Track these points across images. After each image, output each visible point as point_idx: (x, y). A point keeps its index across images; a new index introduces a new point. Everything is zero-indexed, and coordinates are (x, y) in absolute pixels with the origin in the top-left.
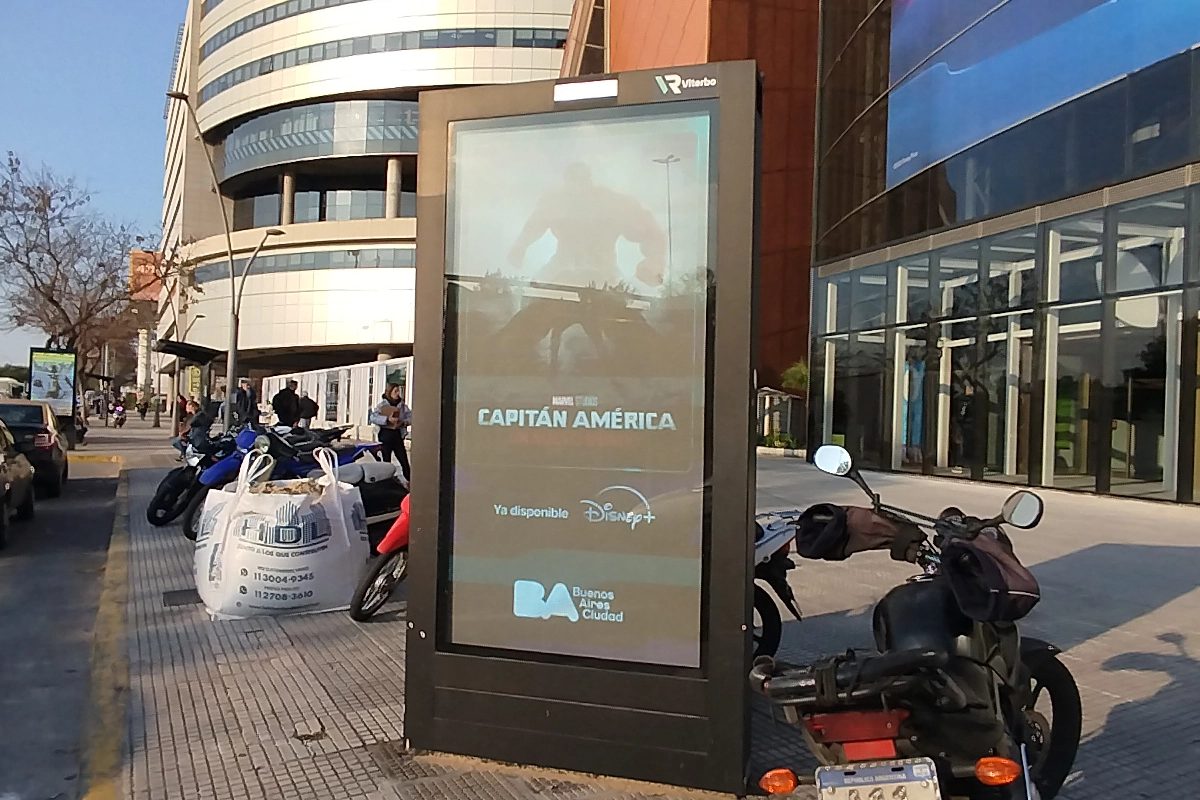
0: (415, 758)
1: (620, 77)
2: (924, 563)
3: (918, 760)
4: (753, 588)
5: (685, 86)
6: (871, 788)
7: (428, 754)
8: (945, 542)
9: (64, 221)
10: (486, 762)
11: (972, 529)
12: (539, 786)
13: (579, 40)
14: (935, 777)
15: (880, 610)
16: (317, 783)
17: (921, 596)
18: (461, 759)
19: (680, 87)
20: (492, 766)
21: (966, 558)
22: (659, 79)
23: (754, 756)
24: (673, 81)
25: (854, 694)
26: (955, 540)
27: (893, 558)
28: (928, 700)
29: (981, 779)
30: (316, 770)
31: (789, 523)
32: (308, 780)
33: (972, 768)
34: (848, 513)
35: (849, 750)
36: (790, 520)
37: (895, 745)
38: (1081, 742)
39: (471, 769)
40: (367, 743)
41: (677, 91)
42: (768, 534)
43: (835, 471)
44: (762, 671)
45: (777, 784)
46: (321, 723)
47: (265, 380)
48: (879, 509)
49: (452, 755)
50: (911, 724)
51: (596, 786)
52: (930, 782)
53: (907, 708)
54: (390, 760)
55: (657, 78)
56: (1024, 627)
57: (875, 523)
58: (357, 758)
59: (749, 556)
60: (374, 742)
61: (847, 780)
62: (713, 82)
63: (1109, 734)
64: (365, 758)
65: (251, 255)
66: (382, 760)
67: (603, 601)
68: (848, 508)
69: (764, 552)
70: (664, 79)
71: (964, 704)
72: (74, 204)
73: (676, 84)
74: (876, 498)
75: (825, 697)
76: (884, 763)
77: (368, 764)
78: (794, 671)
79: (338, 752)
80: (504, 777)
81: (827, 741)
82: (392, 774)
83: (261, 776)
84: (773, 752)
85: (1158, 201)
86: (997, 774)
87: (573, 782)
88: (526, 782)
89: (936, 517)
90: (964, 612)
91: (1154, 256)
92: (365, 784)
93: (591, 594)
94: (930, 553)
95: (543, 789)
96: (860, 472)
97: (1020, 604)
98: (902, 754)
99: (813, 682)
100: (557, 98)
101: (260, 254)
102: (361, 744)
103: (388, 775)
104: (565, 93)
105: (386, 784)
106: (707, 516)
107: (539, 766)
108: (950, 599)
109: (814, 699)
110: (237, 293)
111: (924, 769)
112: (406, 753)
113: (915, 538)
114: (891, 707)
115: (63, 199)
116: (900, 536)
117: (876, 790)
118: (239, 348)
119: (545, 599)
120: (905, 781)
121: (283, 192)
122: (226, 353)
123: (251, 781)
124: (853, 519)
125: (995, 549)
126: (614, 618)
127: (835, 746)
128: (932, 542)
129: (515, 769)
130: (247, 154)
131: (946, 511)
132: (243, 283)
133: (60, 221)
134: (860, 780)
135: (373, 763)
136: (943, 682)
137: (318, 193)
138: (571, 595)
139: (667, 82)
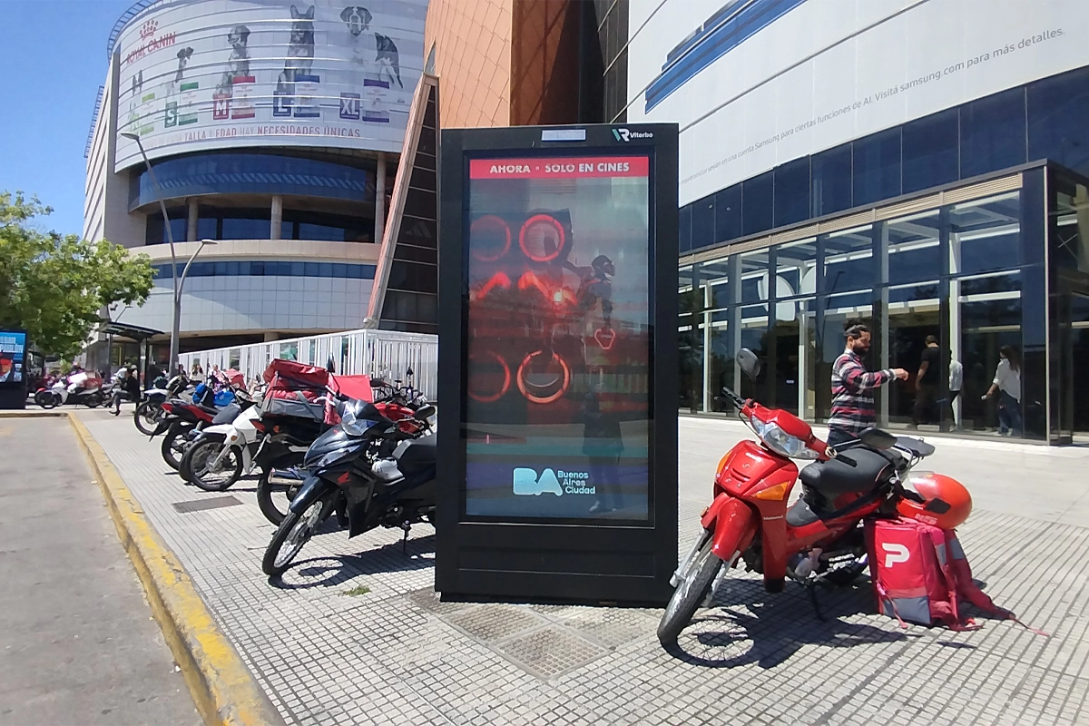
5: (632, 137)
16: (380, 621)
22: (614, 131)
30: (374, 613)
32: (372, 620)
40: (401, 592)
58: (399, 602)
64: (406, 602)
66: (419, 602)
70: (618, 132)
73: (624, 135)
77: (410, 606)
79: (383, 599)
82: (433, 610)
83: (334, 621)
92: (417, 618)
93: (571, 475)
100: (543, 139)
102: (396, 594)
104: (548, 136)
121: (188, 217)
123: (328, 625)
137: (215, 221)
138: (557, 476)
139: (620, 134)
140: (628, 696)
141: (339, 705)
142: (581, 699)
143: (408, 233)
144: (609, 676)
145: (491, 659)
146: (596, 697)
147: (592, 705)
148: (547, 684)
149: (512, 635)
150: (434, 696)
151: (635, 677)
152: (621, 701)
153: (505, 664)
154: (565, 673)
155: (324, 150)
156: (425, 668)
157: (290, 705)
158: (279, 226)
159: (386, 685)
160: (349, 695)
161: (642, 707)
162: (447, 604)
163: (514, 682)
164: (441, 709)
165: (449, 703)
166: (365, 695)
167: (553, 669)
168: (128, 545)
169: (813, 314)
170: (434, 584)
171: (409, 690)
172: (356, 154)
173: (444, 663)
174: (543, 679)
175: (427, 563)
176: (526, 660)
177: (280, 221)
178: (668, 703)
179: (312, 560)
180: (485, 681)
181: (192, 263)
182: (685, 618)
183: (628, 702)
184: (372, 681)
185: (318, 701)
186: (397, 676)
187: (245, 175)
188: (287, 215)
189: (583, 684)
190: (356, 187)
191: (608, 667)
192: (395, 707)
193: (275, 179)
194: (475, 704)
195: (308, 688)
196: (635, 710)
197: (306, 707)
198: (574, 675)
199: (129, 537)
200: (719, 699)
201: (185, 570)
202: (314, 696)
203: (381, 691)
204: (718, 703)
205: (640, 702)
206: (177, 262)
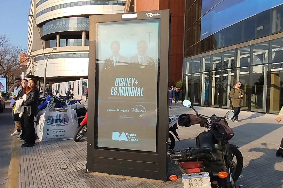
0: (89, 173)
1: (137, 13)
2: (208, 127)
3: (205, 172)
4: (168, 134)
5: (153, 15)
6: (194, 179)
7: (92, 172)
8: (212, 123)
9: (3, 46)
10: (106, 174)
11: (219, 119)
12: (118, 179)
13: (128, 3)
14: (209, 176)
15: (197, 138)
16: (66, 179)
17: (207, 135)
18: (100, 173)
19: (152, 16)
20: (107, 175)
21: (217, 126)
22: (147, 14)
23: (168, 172)
24: (150, 14)
25: (190, 158)
26: (215, 122)
27: (200, 126)
28: (208, 159)
29: (219, 177)
30: (65, 177)
31: (177, 118)
32: (64, 179)
33: (217, 174)
34: (190, 116)
35: (189, 170)
36: (177, 117)
37: (200, 169)
38: (243, 168)
39: (102, 176)
40: (78, 170)
41: (151, 16)
42: (172, 121)
43: (187, 106)
44: (170, 153)
45: (173, 178)
46: (67, 166)
47: (53, 84)
48: (197, 115)
49: (98, 173)
50: (204, 164)
51: (132, 179)
52: (208, 177)
53: (203, 161)
54: (83, 174)
55: (146, 13)
56: (230, 142)
57: (196, 118)
58: (75, 174)
59: (167, 126)
60: (80, 170)
61: (189, 177)
62: (159, 15)
63: (249, 166)
64: (77, 174)
65: (49, 54)
66: (81, 174)
67: (134, 136)
68: (190, 115)
69: (171, 125)
70: (148, 14)
71: (216, 160)
72: (6, 41)
73: (151, 15)
74: (197, 112)
75: (184, 158)
76: (197, 173)
77: (78, 175)
78: (177, 153)
79: (71, 172)
80: (110, 177)
81: (184, 168)
82: (84, 177)
83: (52, 178)
84: (173, 171)
85: (263, 44)
86: (223, 175)
87: (126, 178)
88: (115, 179)
89: (210, 117)
90: (217, 139)
91: (261, 56)
92: (77, 179)
93: (130, 135)
94: (209, 125)
95: (119, 180)
96: (193, 106)
97: (229, 137)
98: (201, 171)
99: (181, 155)
100: (122, 18)
101: (51, 54)
102: (76, 170)
103: (83, 177)
104: (124, 17)
105: (82, 180)
106: (158, 117)
107: (118, 175)
108: (213, 136)
109: (181, 159)
110: (46, 63)
111: (206, 175)
112: (87, 172)
113: (206, 122)
114: (199, 160)
115: (3, 40)
116: (202, 121)
117: (195, 180)
118: (46, 77)
119: (120, 136)
120: (202, 177)
121: (57, 39)
122: (43, 78)
123: (50, 179)
124: (191, 117)
125: (224, 124)
126: (136, 140)
127: (186, 170)
128: (209, 122)
129: (113, 176)
130: (48, 30)
131: (213, 115)
132: (47, 61)
133: (2, 46)
134: (192, 177)
135: (79, 175)
136: (211, 155)
138: (126, 135)
177: (85, 39)
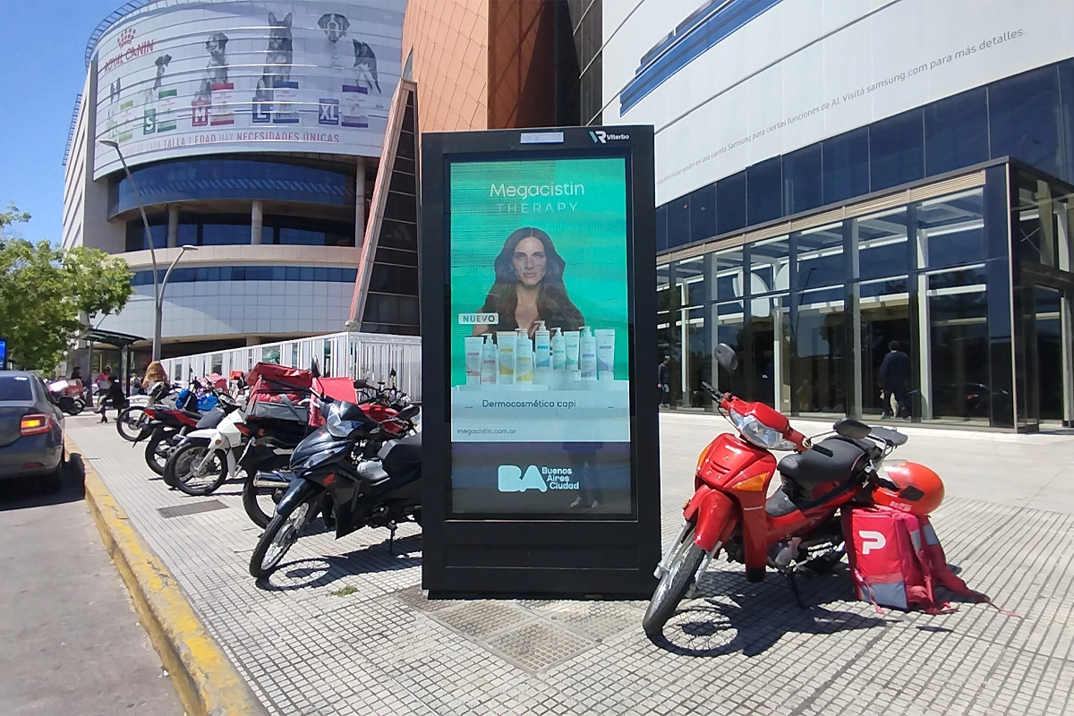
5: (609, 138)
12: (526, 604)
16: (368, 620)
30: (362, 612)
32: (361, 619)
40: (388, 591)
58: (387, 601)
62: (627, 137)
64: (394, 601)
66: (406, 601)
70: (595, 133)
73: (603, 137)
77: (398, 604)
79: (371, 599)
82: (421, 608)
83: (322, 621)
88: (517, 603)
92: (405, 617)
93: (555, 471)
95: (531, 606)
100: (522, 142)
102: (384, 593)
104: (527, 139)
105: (421, 615)
119: (521, 478)
121: (169, 225)
126: (571, 487)
135: (402, 603)
137: (196, 226)
138: (541, 473)
139: (597, 136)
140: (616, 687)
141: (329, 704)
142: (570, 692)
143: (389, 236)
144: (597, 668)
145: (480, 655)
146: (584, 689)
147: (580, 697)
148: (536, 677)
149: (499, 630)
150: (424, 692)
151: (622, 669)
152: (608, 692)
153: (493, 659)
154: (554, 666)
155: (304, 155)
156: (414, 665)
157: (280, 706)
158: (260, 231)
159: (376, 683)
160: (339, 694)
161: (630, 697)
162: (435, 602)
163: (503, 676)
164: (431, 705)
165: (439, 699)
166: (355, 693)
167: (541, 662)
168: (113, 551)
169: (787, 309)
170: (421, 582)
171: (399, 687)
172: (336, 159)
173: (434, 660)
174: (532, 673)
175: (414, 562)
176: (514, 654)
177: (260, 226)
178: (655, 693)
179: (300, 561)
180: (474, 677)
181: (173, 270)
182: (669, 609)
183: (616, 692)
184: (363, 680)
185: (309, 701)
186: (387, 674)
187: (224, 180)
188: (267, 220)
189: (571, 677)
190: (336, 191)
191: (595, 660)
192: (386, 705)
193: (256, 185)
194: (465, 698)
195: (298, 688)
196: (623, 700)
197: (296, 707)
198: (562, 668)
199: (114, 543)
200: (705, 688)
201: (172, 574)
202: (304, 696)
203: (371, 689)
204: (704, 691)
205: (627, 692)
206: (158, 269)
